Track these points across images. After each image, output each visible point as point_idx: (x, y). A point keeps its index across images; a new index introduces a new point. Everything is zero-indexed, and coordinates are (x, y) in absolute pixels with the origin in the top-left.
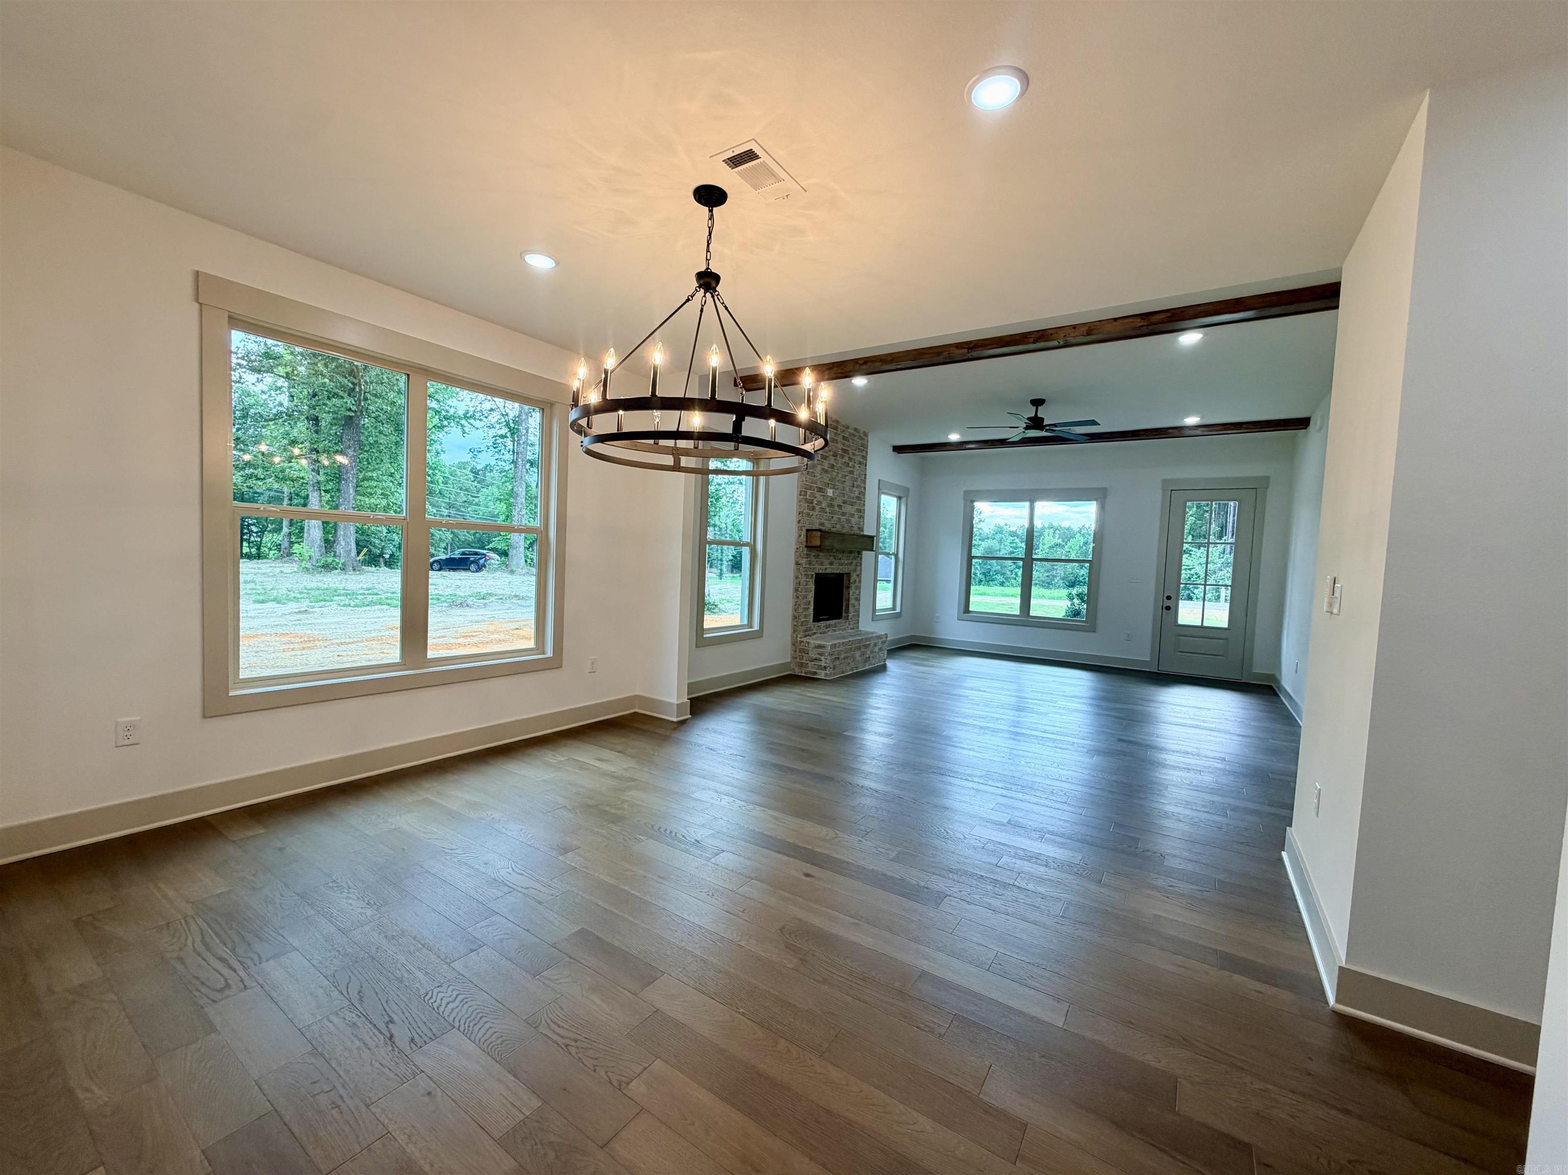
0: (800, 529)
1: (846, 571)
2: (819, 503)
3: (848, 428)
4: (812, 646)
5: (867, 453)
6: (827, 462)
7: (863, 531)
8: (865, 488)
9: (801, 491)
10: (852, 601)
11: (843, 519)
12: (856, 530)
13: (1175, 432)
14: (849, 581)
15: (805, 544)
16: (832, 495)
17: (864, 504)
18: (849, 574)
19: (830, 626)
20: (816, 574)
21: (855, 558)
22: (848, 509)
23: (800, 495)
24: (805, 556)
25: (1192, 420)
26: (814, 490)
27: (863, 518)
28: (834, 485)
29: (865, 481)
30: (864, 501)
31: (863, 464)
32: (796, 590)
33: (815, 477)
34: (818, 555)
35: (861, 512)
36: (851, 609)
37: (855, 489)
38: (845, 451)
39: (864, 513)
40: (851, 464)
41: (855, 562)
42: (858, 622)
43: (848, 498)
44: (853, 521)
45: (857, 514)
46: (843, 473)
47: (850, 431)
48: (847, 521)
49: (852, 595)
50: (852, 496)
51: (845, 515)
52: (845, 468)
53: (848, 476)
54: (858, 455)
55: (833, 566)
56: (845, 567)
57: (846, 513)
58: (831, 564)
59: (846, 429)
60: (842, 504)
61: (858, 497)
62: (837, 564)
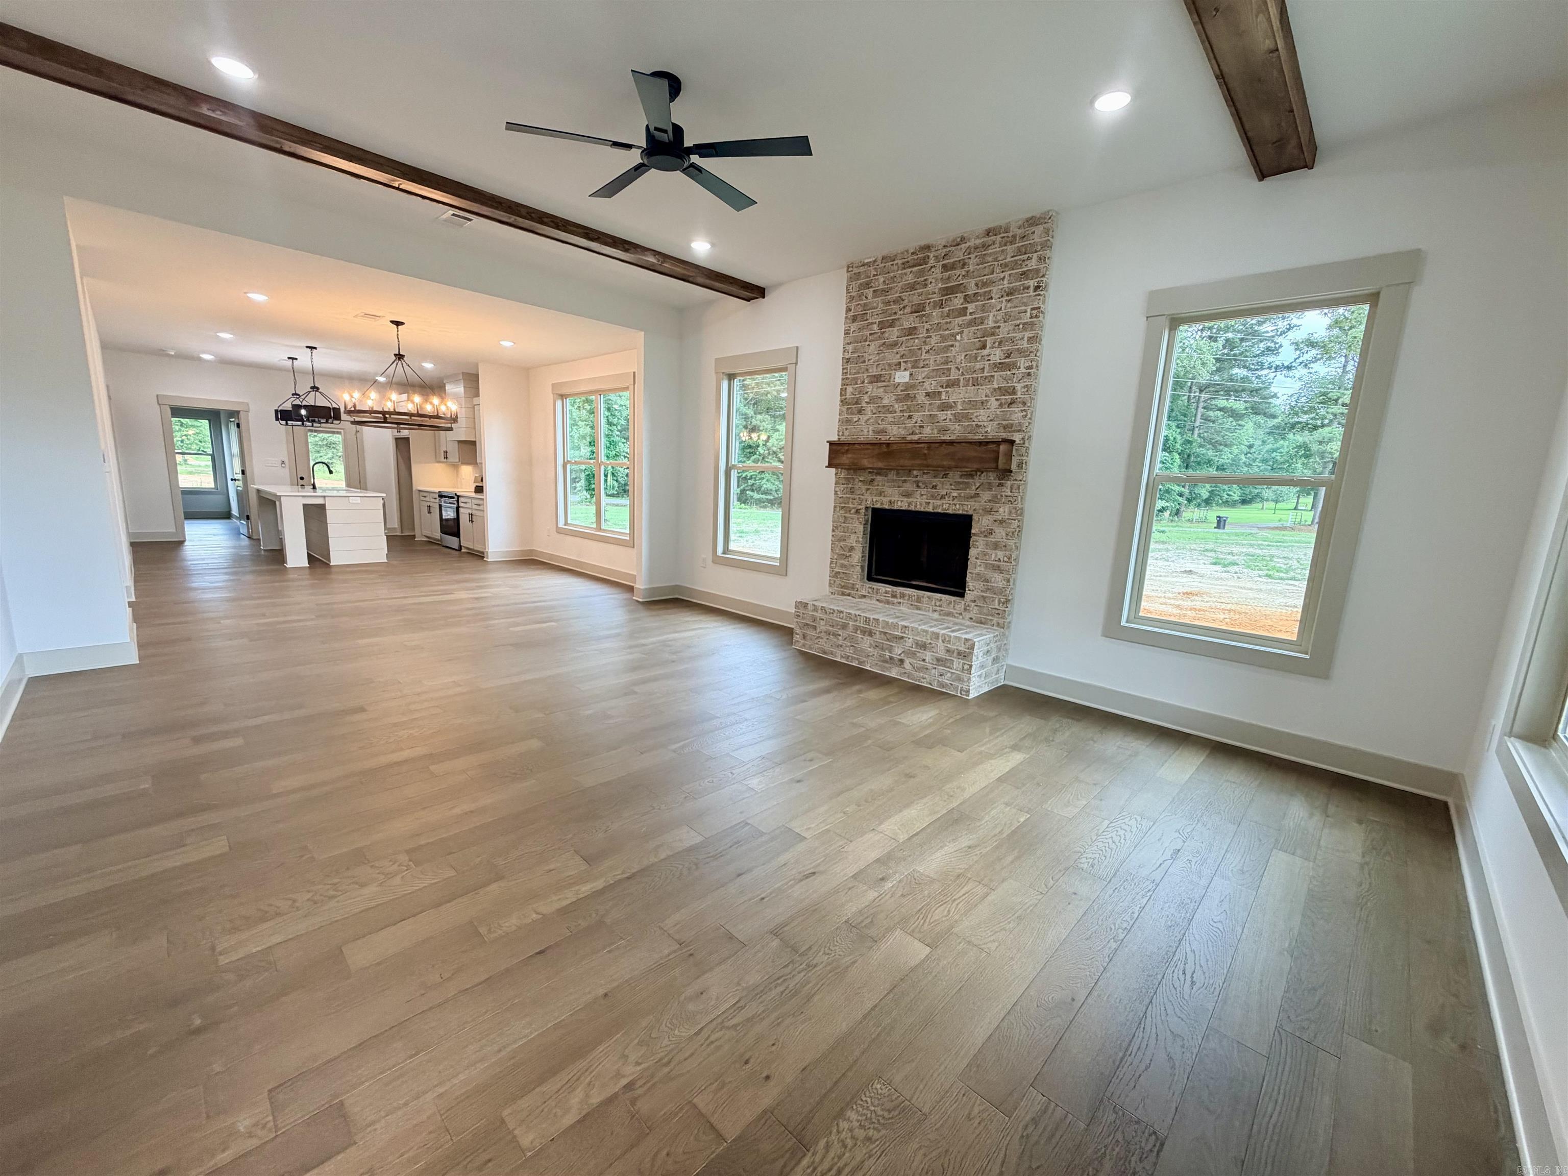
5: (1044, 259)
6: (895, 329)
9: (841, 390)
14: (972, 530)
16: (908, 380)
17: (1032, 374)
18: (971, 517)
21: (992, 485)
23: (841, 395)
24: (844, 482)
27: (1027, 404)
28: (917, 361)
29: (1038, 324)
30: (1033, 367)
31: (1029, 286)
33: (864, 361)
34: (872, 481)
37: (986, 352)
38: (947, 291)
39: (1030, 393)
40: (972, 307)
43: (963, 374)
44: (982, 415)
45: (997, 400)
46: (947, 332)
47: (967, 245)
48: (958, 418)
49: (977, 558)
50: (978, 366)
51: (951, 407)
52: (950, 322)
53: (962, 333)
54: (1003, 279)
55: (910, 500)
56: (952, 502)
57: (954, 402)
58: (907, 495)
59: (953, 248)
60: (941, 390)
61: (1000, 363)
62: (924, 497)
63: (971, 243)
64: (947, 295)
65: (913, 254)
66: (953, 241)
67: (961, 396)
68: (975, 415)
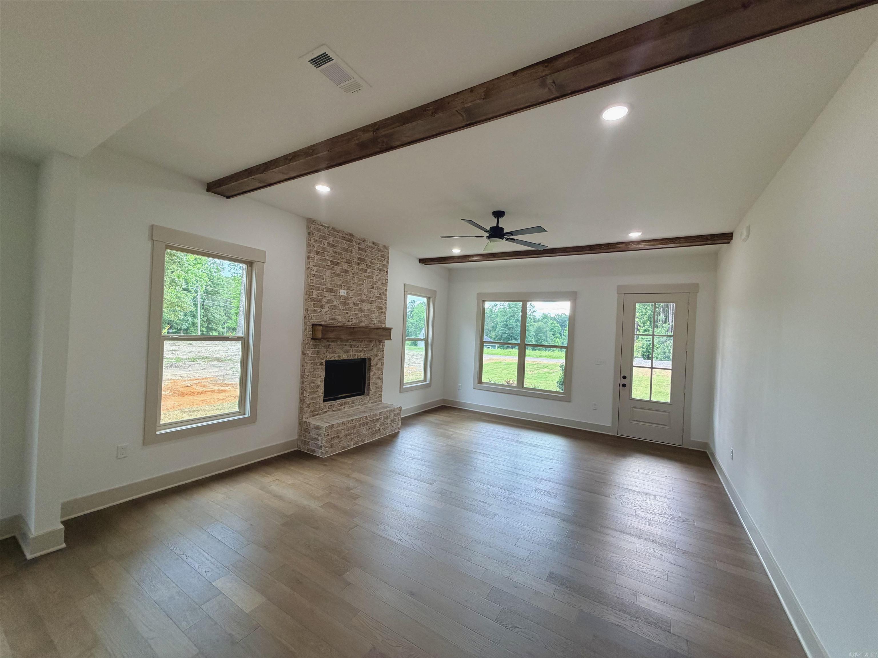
0: (306, 324)
1: (366, 356)
2: (329, 301)
3: (364, 241)
4: (312, 426)
5: (388, 262)
6: (339, 268)
7: (384, 324)
8: (386, 290)
9: (307, 291)
10: (373, 380)
11: (361, 314)
12: (376, 323)
13: (623, 247)
14: (370, 364)
15: (310, 336)
16: (346, 295)
17: (386, 303)
18: (370, 359)
19: (346, 403)
20: (327, 361)
21: (376, 345)
22: (366, 306)
23: (306, 295)
24: (313, 347)
25: (635, 235)
26: (323, 291)
27: (385, 314)
28: (349, 287)
29: (387, 285)
30: (386, 300)
31: (384, 270)
32: (301, 377)
33: (323, 279)
34: (329, 346)
35: (382, 310)
36: (372, 387)
37: (374, 290)
38: (360, 259)
39: (386, 309)
40: (369, 270)
41: (375, 349)
42: (381, 396)
43: (366, 297)
44: (373, 316)
45: (378, 311)
46: (360, 277)
47: (367, 244)
48: (366, 316)
49: (373, 376)
50: (371, 296)
51: (363, 311)
52: (362, 274)
53: (366, 280)
54: (378, 264)
55: (348, 354)
56: (364, 353)
57: (364, 309)
58: (347, 352)
59: (362, 242)
60: (359, 303)
61: (378, 296)
62: (354, 352)
63: (368, 244)
64: (360, 261)
65: (346, 234)
66: (362, 238)
67: (366, 307)
68: (371, 315)
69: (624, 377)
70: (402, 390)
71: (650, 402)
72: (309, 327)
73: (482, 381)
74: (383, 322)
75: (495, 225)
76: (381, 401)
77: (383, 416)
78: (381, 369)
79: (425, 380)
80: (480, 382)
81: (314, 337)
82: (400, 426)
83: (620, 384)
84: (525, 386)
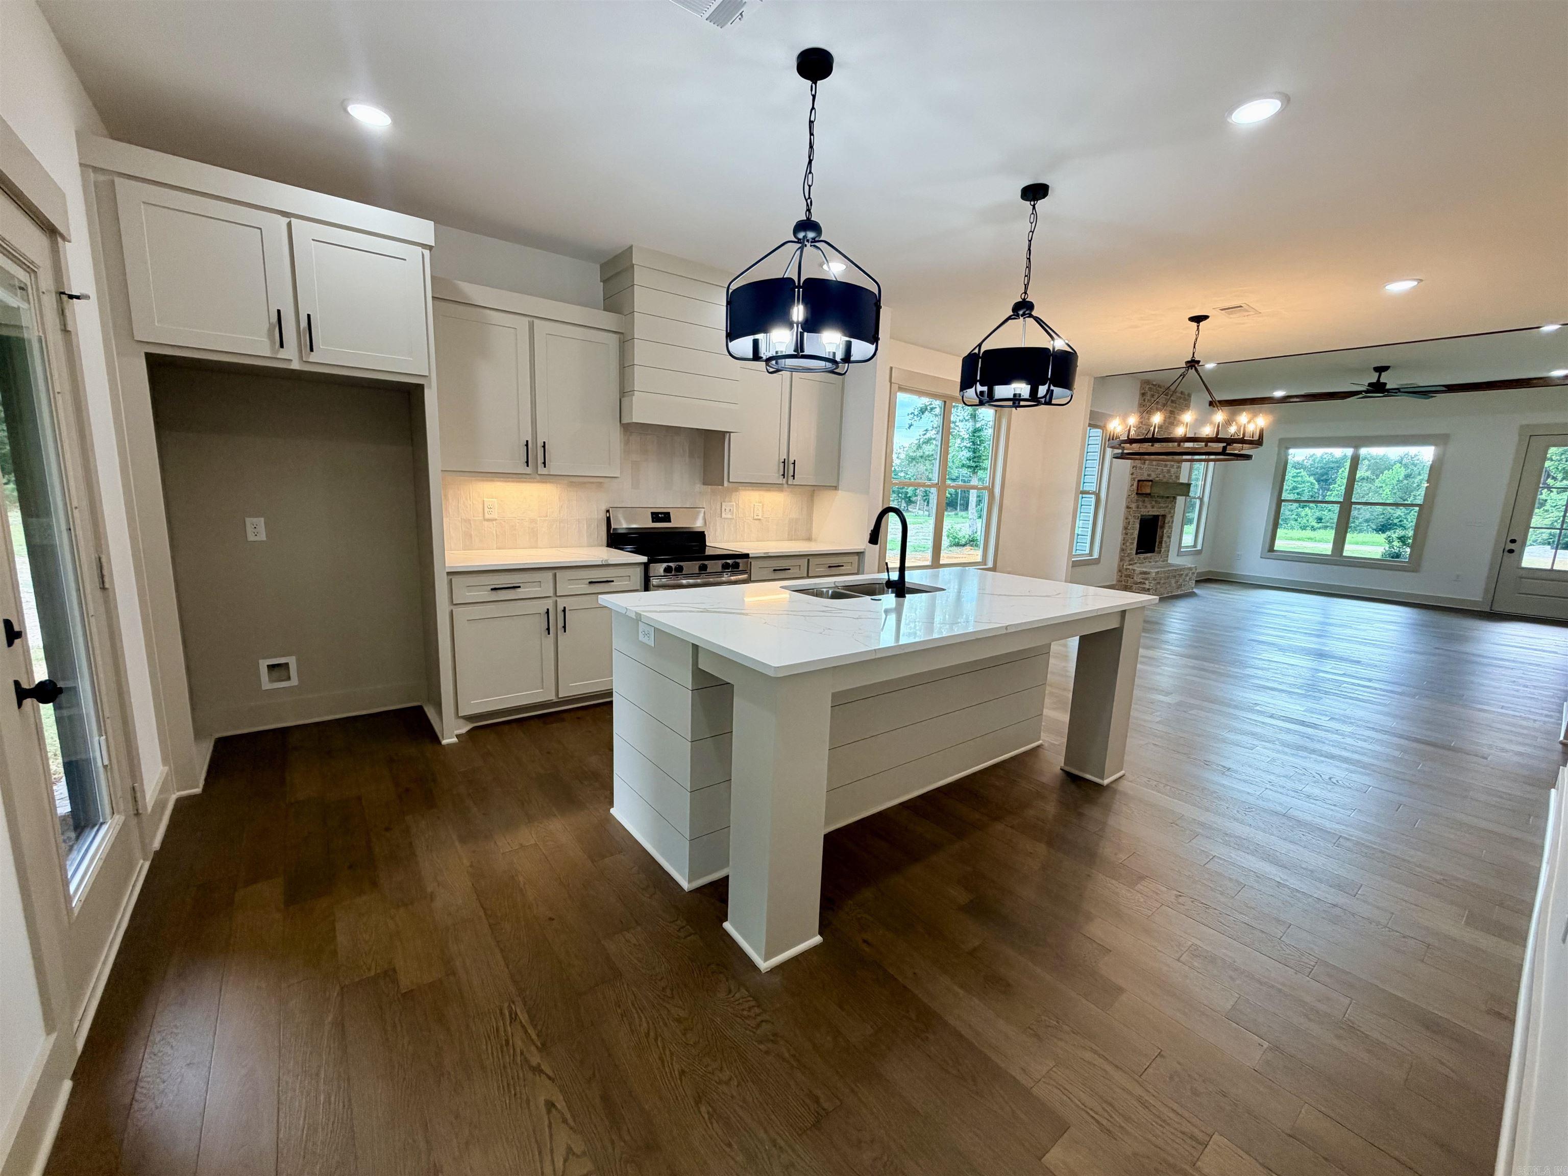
0: (1133, 480)
1: (1163, 513)
4: (1136, 572)
7: (1179, 480)
10: (1165, 539)
11: (1165, 470)
12: (1173, 478)
14: (1164, 522)
15: (1136, 492)
18: (1164, 516)
19: (1147, 557)
20: (1142, 516)
24: (1135, 502)
25: (1560, 372)
27: (1181, 468)
32: (1126, 528)
34: (1144, 500)
36: (1164, 545)
38: (1172, 412)
41: (1170, 506)
42: (1168, 556)
49: (1165, 534)
56: (1164, 510)
58: (1152, 508)
62: (1157, 508)
69: (1513, 541)
70: (1179, 554)
71: (1552, 570)
72: (1135, 484)
73: (1275, 548)
74: (1178, 477)
75: (1374, 380)
76: (1167, 561)
77: (1186, 572)
78: (1171, 527)
79: (1195, 546)
80: (1271, 549)
81: (1140, 492)
82: (1193, 586)
83: (1504, 550)
84: (1344, 554)
